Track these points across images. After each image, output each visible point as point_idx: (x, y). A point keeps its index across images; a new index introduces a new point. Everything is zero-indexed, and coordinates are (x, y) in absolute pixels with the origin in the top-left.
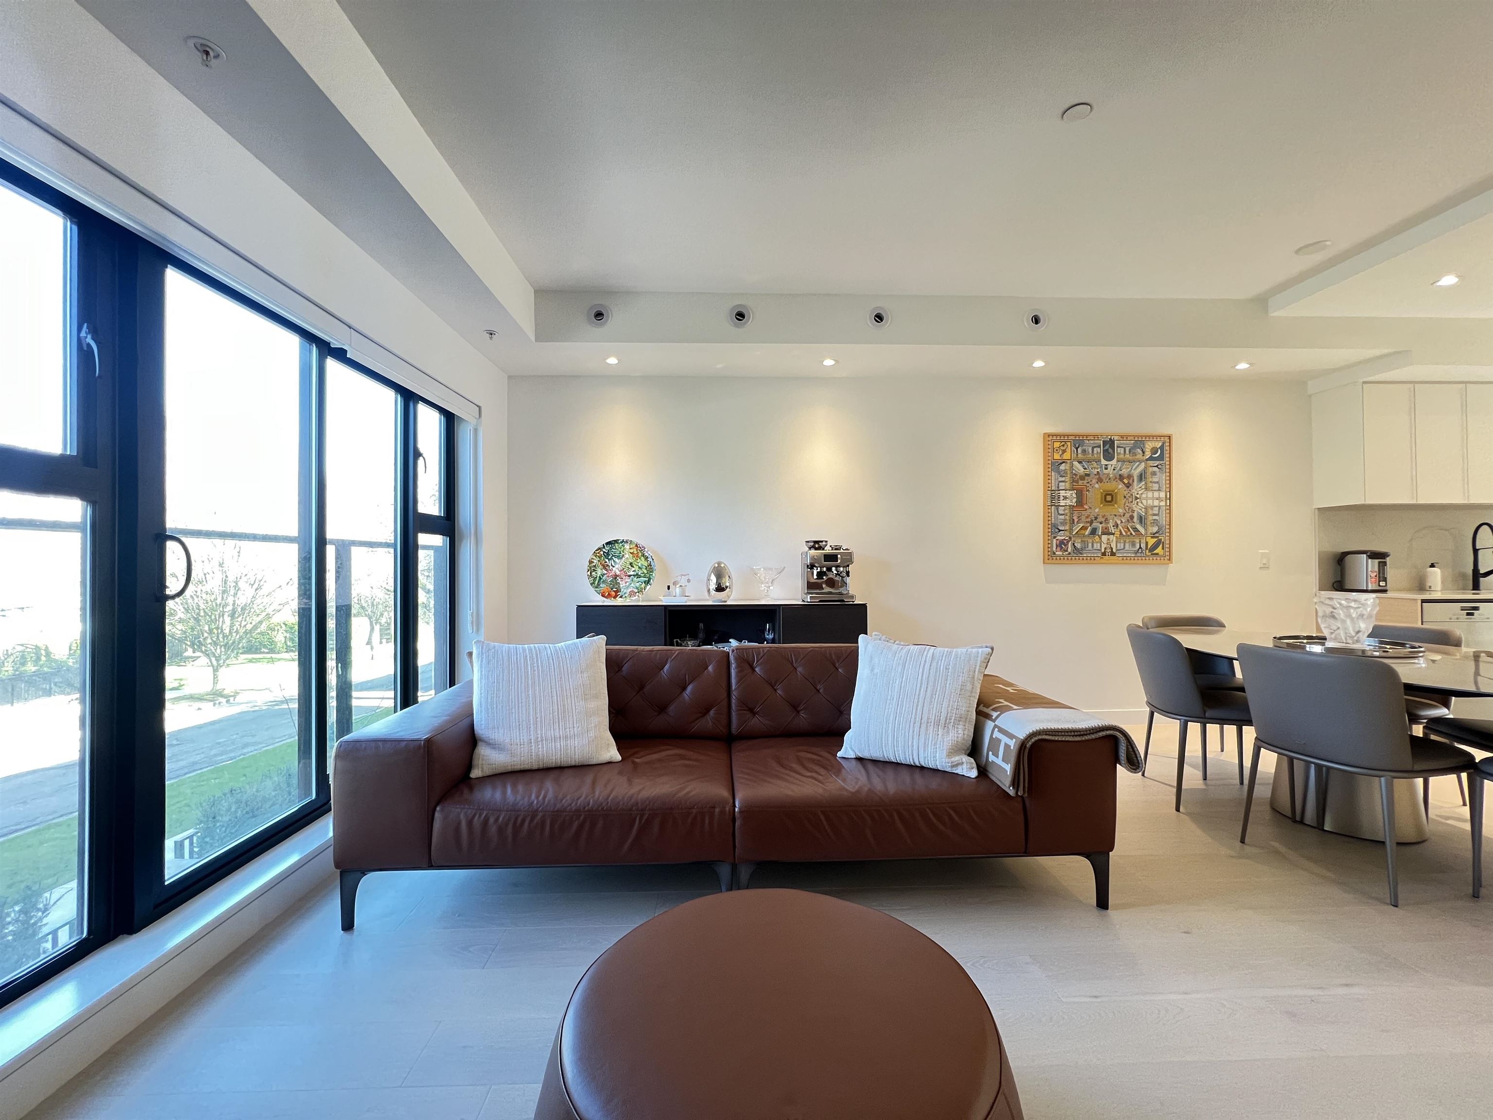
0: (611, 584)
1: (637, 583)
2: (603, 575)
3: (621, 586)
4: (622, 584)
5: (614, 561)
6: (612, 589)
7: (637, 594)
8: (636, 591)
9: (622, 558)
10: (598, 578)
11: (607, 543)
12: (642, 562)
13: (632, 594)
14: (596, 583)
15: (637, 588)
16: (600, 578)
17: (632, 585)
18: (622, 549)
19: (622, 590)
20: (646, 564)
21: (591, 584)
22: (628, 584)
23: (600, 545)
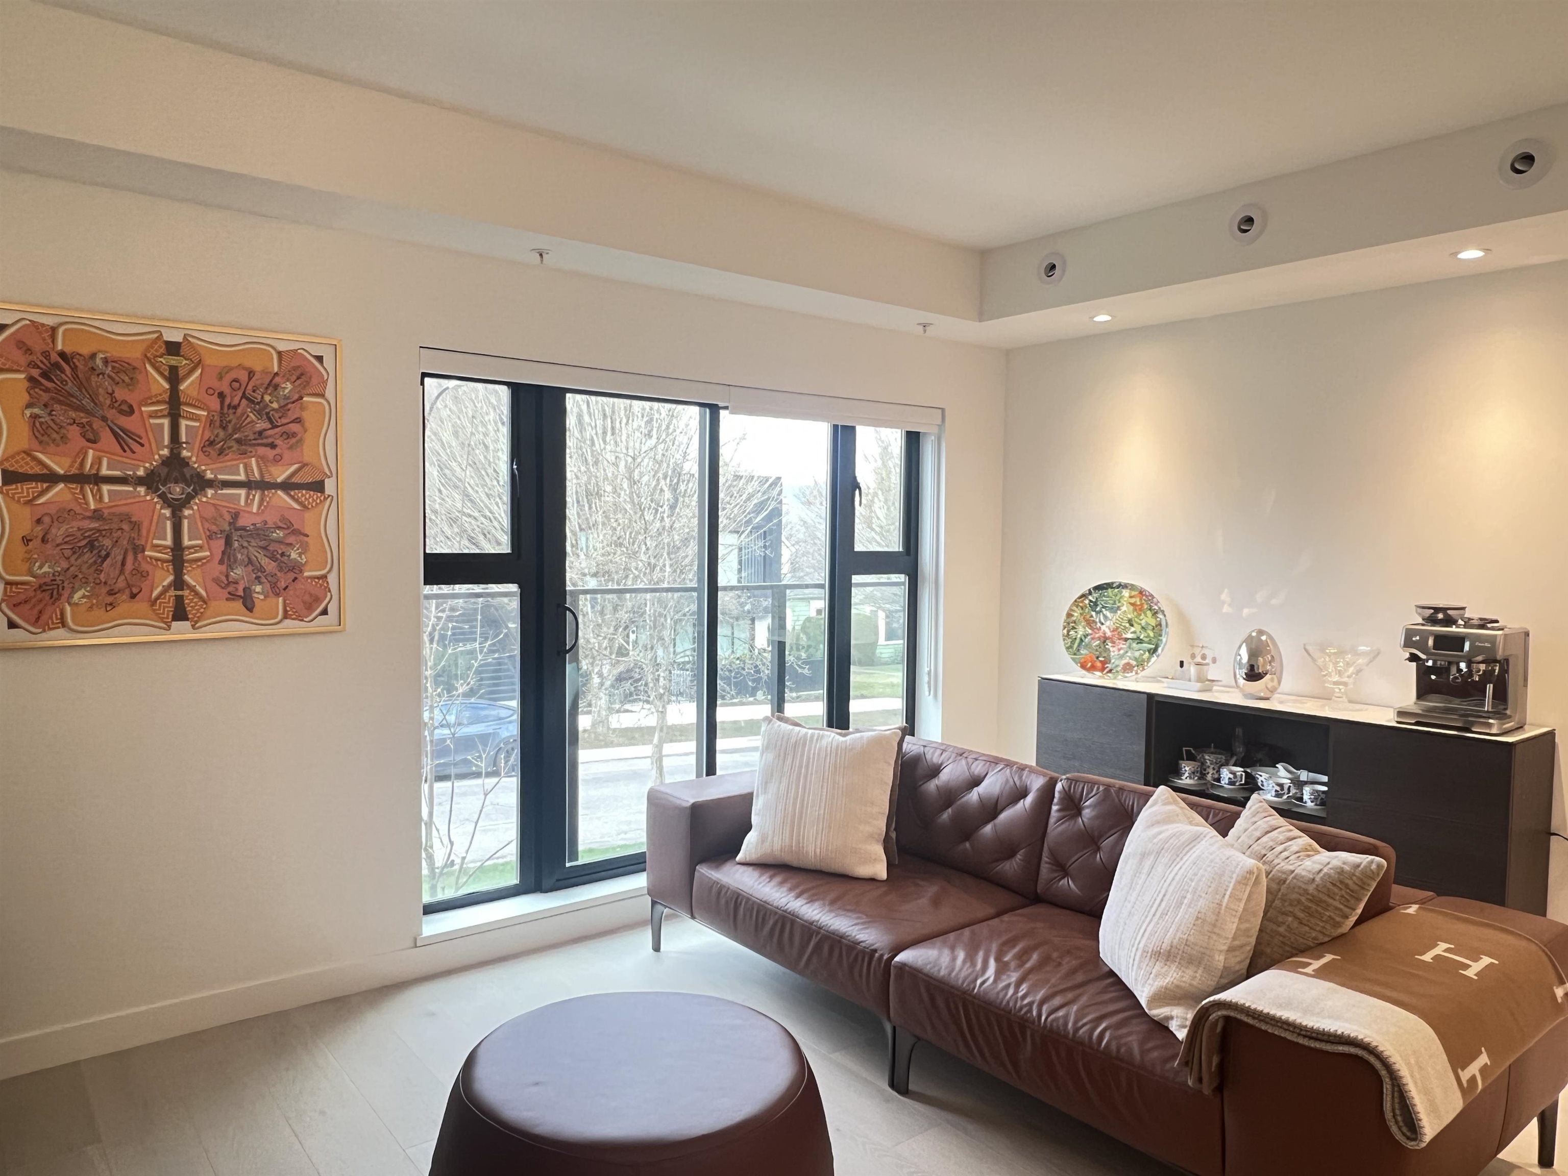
0: (1097, 650)
1: (1137, 651)
2: (1086, 636)
3: (1112, 654)
4: (1114, 652)
5: (1104, 615)
6: (1097, 658)
7: (1136, 668)
8: (1134, 663)
9: (1116, 612)
10: (1078, 641)
11: (1097, 588)
12: (1148, 619)
13: (1128, 668)
14: (1074, 646)
15: (1136, 659)
16: (1081, 640)
17: (1129, 654)
18: (1118, 598)
19: (1113, 661)
20: (1153, 622)
21: (1068, 648)
22: (1122, 652)
23: (1084, 589)
